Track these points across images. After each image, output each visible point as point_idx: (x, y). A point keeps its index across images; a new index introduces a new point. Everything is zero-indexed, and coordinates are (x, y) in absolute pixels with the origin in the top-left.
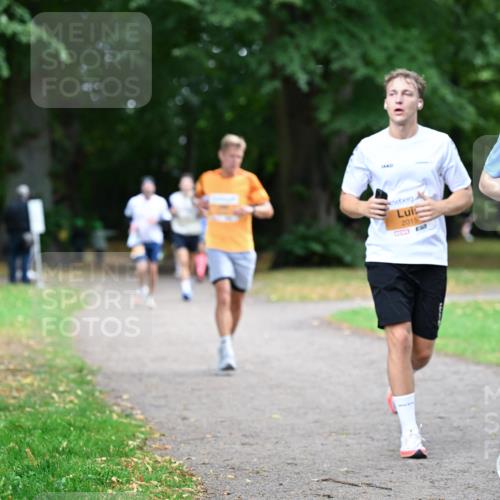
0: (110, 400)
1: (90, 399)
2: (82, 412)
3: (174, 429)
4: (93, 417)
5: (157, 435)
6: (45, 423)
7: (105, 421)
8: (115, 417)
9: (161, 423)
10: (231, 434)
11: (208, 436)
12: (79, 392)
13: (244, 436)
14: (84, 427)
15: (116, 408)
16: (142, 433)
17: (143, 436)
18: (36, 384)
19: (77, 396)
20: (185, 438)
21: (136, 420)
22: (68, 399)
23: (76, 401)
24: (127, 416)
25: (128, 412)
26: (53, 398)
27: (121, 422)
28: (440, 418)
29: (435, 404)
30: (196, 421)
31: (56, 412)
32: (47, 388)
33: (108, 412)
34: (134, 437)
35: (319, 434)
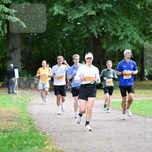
0: (39, 130)
1: (33, 129)
2: (30, 133)
3: (58, 138)
4: (34, 134)
5: (53, 140)
6: (19, 137)
7: (38, 136)
8: (40, 134)
9: (55, 136)
10: (76, 140)
11: (69, 140)
12: (30, 127)
13: (80, 140)
14: (31, 137)
15: (40, 132)
16: (49, 139)
17: (49, 140)
18: (16, 124)
19: (29, 128)
20: (62, 141)
21: (47, 135)
22: (26, 129)
23: (29, 130)
24: (44, 134)
25: (45, 133)
26: (22, 129)
27: (42, 136)
28: (139, 135)
29: (138, 131)
30: (65, 136)
31: (23, 133)
32: (20, 126)
33: (38, 133)
34: (46, 141)
35: (102, 140)
